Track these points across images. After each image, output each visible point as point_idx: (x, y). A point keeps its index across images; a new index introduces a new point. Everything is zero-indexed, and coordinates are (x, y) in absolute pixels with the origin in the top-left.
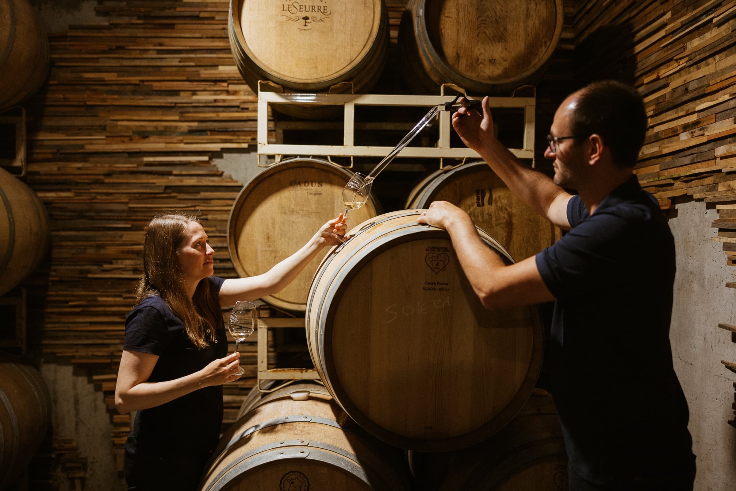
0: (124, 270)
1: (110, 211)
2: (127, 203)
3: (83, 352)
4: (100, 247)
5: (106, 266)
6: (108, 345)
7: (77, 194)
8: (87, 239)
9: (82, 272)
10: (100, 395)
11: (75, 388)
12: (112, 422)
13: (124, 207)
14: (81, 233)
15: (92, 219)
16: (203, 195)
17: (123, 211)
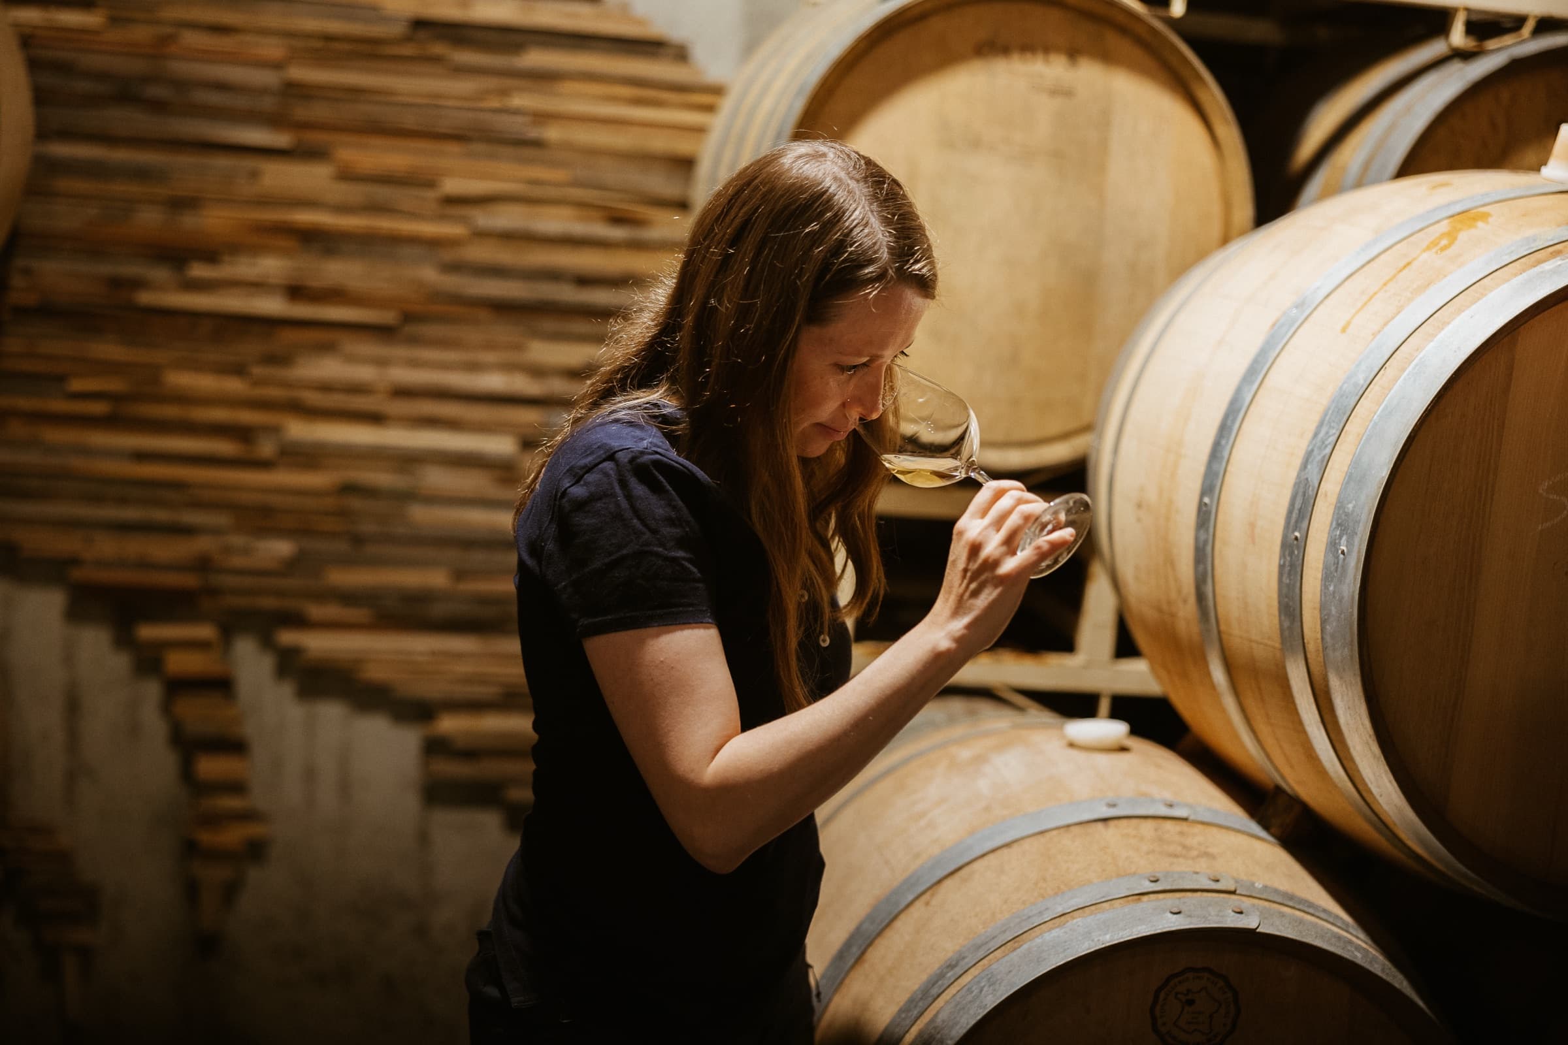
0: (257, 286)
1: (222, 86)
2: (277, 66)
3: (106, 546)
4: (181, 204)
5: (199, 271)
6: (187, 531)
7: (114, 21)
8: (141, 174)
9: (116, 283)
10: (152, 691)
11: (69, 659)
12: (187, 774)
13: (267, 78)
14: (121, 155)
15: (159, 107)
16: (536, 58)
17: (263, 91)
